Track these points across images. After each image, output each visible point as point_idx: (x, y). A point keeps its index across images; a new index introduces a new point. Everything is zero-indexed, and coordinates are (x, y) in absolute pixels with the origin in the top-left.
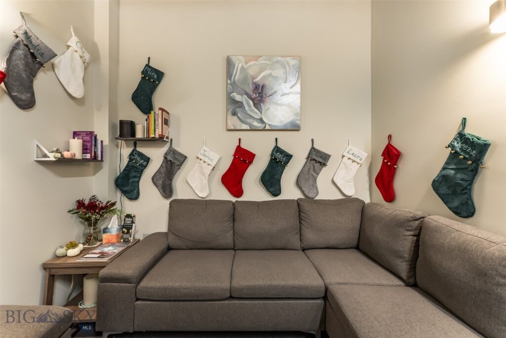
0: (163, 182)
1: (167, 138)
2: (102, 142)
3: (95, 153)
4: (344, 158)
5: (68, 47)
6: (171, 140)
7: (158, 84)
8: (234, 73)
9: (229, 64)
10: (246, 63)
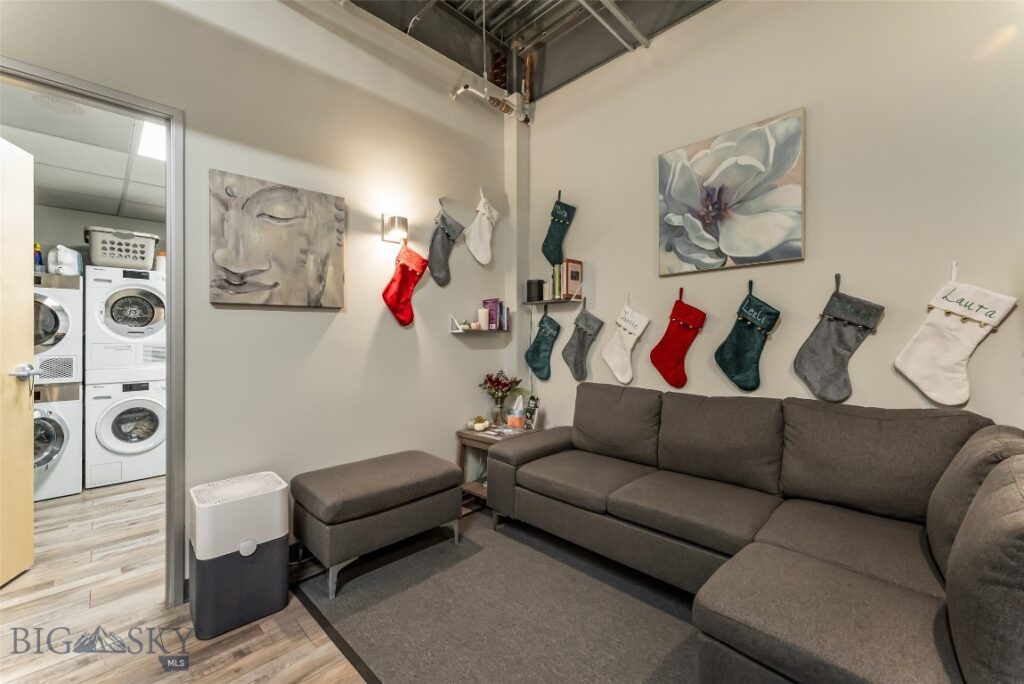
0: (575, 359)
1: (579, 297)
2: (508, 309)
3: (500, 322)
4: (932, 312)
5: (478, 212)
6: (585, 299)
7: (569, 225)
8: (670, 180)
9: (663, 167)
10: (690, 158)
